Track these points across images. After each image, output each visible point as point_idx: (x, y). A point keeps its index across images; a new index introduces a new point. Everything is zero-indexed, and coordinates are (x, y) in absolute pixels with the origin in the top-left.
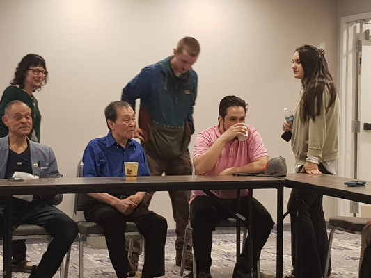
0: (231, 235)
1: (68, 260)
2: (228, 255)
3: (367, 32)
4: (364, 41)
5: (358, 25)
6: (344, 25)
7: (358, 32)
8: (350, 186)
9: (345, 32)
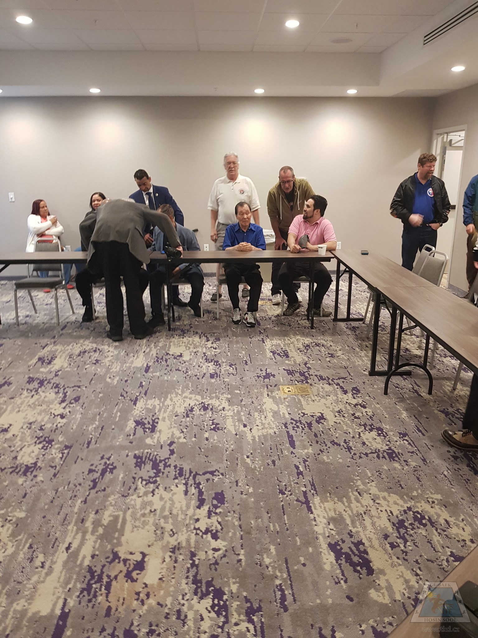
3: (451, 141)
4: (448, 147)
5: (445, 136)
6: (435, 136)
7: (445, 140)
9: (435, 142)
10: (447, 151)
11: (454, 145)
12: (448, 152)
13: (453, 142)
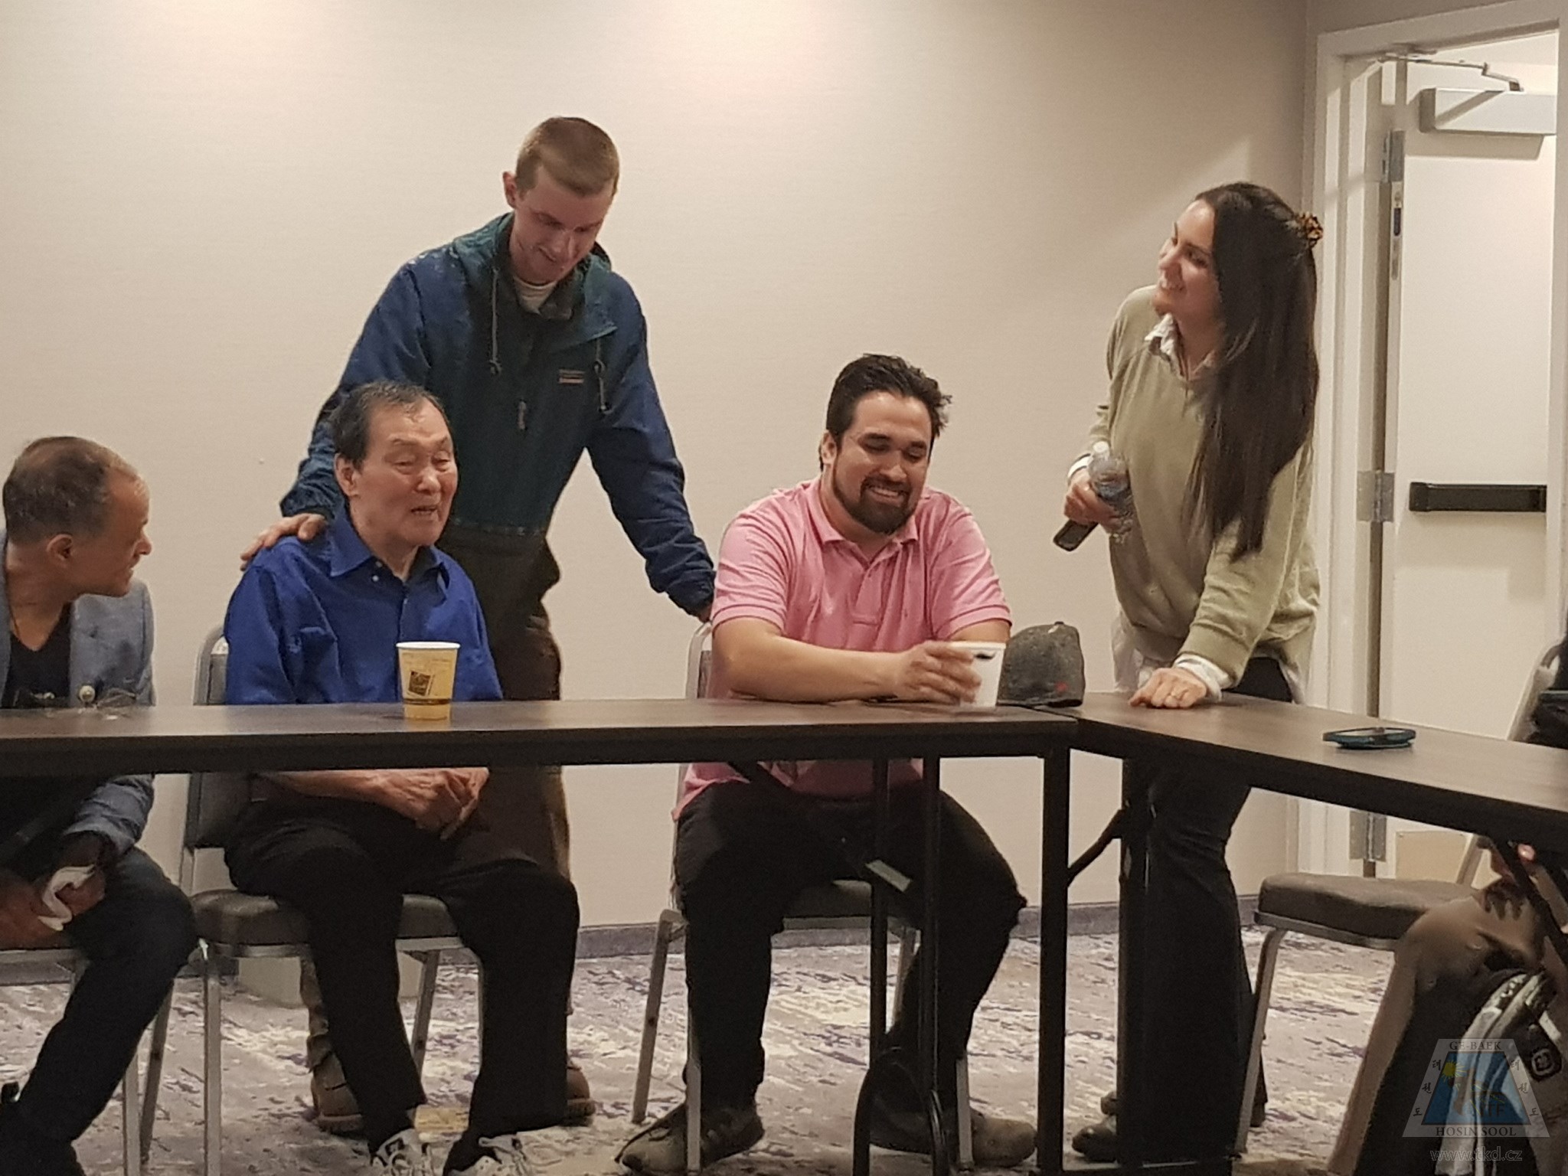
0: (848, 950)
1: (156, 1056)
2: (834, 1035)
3: (1427, 99)
4: (1413, 137)
5: (1390, 68)
6: (1329, 69)
7: (1389, 96)
8: (1349, 745)
9: (1334, 100)
10: (1410, 162)
11: (1449, 125)
12: (1412, 163)
13: (1441, 107)
